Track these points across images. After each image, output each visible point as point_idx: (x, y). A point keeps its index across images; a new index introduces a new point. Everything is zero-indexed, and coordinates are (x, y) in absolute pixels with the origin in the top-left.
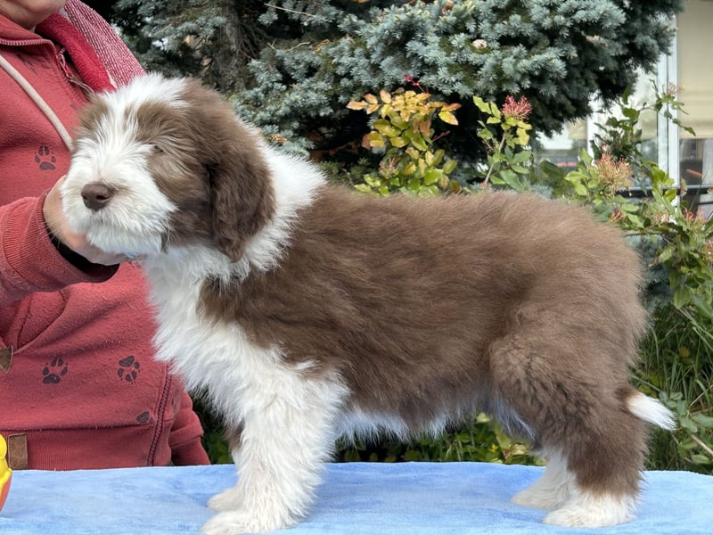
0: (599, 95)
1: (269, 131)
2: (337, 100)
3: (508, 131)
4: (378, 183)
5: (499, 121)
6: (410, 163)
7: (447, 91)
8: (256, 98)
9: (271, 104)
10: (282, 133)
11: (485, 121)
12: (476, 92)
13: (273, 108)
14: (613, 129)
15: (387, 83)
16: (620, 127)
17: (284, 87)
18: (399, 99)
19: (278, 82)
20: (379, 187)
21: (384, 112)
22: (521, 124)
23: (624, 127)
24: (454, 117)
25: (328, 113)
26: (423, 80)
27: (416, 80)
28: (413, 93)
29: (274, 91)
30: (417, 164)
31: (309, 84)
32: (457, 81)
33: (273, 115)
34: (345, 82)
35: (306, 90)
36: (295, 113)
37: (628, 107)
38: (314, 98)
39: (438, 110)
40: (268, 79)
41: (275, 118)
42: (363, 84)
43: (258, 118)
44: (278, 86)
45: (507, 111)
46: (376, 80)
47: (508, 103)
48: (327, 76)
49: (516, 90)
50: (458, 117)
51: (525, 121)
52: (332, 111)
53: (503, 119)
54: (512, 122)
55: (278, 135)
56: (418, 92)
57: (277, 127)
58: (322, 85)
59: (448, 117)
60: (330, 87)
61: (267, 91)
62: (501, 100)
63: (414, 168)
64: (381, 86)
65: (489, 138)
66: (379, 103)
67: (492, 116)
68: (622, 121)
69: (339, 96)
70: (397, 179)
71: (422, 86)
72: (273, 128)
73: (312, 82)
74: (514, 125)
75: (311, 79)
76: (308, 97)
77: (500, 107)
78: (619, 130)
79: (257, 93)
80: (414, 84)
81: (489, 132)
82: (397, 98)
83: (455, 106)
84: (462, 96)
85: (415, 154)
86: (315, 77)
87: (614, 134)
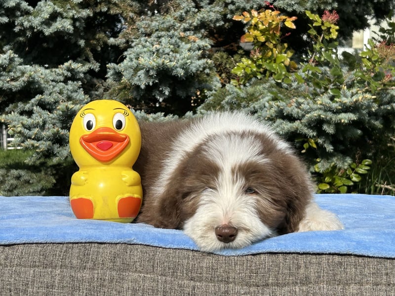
0: (374, 17)
1: (188, 35)
2: (226, 17)
3: (325, 30)
4: (250, 62)
5: (320, 24)
6: (268, 51)
7: (290, 9)
8: (181, 17)
9: (189, 19)
10: (195, 35)
11: (312, 25)
12: (306, 9)
13: (190, 22)
14: (383, 34)
15: (255, 6)
16: (387, 33)
17: (196, 10)
18: (262, 14)
19: (193, 7)
20: (250, 65)
21: (253, 22)
22: (333, 26)
23: (389, 33)
24: (293, 24)
25: (221, 24)
26: (276, 4)
27: (271, 4)
28: (270, 11)
29: (191, 12)
30: (272, 51)
31: (210, 8)
32: (295, 4)
33: (191, 26)
34: (231, 7)
35: (209, 12)
36: (203, 25)
37: (391, 21)
38: (213, 16)
39: (284, 21)
40: (188, 6)
41: (192, 27)
42: (241, 7)
43: (182, 27)
44: (194, 9)
45: (324, 19)
46: (249, 4)
47: (326, 14)
48: (220, 3)
49: (329, 8)
50: (296, 24)
51: (335, 24)
52: (223, 23)
53: (323, 24)
54: (327, 25)
55: (193, 36)
56: (273, 10)
57: (193, 32)
58: (218, 8)
59: (290, 24)
60: (222, 10)
61: (187, 12)
62: (321, 13)
63: (270, 53)
64: (252, 8)
65: (314, 34)
66: (250, 17)
67: (316, 21)
68: (388, 30)
69: (227, 15)
70: (260, 60)
71: (275, 7)
72: (190, 33)
73: (212, 7)
74: (329, 26)
75: (211, 5)
76: (210, 15)
77: (321, 16)
78: (386, 35)
79: (181, 13)
80: (271, 6)
81: (314, 31)
82: (261, 14)
83: (294, 18)
84: (298, 12)
85: (271, 46)
86: (214, 5)
87: (383, 37)
